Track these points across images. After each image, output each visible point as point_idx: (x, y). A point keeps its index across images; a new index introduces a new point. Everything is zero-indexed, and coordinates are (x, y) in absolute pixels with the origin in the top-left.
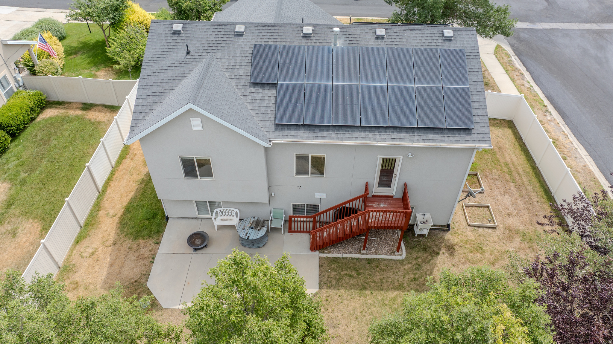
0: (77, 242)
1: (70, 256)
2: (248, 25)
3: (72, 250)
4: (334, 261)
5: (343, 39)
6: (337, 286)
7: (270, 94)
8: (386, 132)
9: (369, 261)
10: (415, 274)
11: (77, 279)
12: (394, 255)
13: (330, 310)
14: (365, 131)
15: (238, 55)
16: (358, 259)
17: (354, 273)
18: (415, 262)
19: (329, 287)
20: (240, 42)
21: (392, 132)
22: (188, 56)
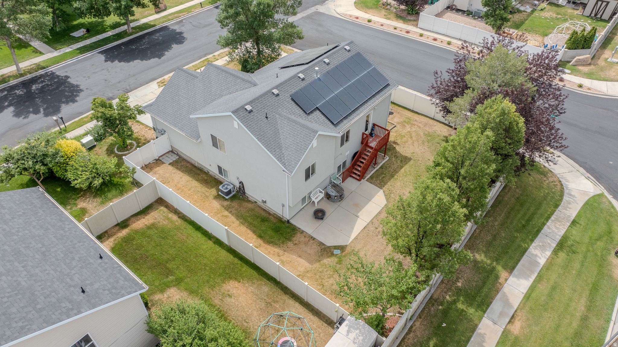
4: (371, 177)
6: (385, 184)
7: (317, 113)
9: (381, 167)
10: (399, 159)
12: (385, 159)
13: (395, 192)
16: (377, 170)
17: (383, 175)
18: (393, 156)
19: (384, 186)
20: (282, 98)
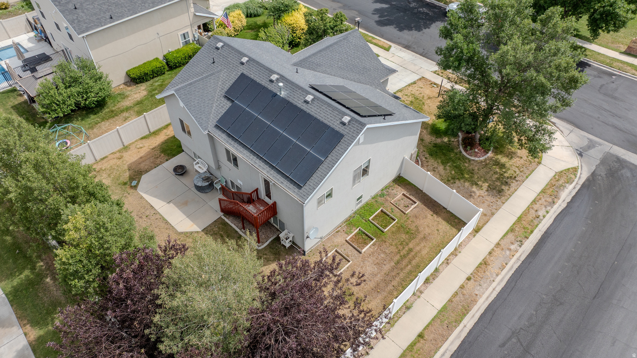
0: (142, 138)
1: (133, 143)
2: (251, 60)
3: (136, 141)
4: (226, 224)
5: (288, 92)
7: (228, 104)
8: (260, 160)
11: (124, 155)
14: (251, 153)
15: (233, 75)
16: (236, 232)
17: (225, 236)
19: (205, 233)
20: (239, 68)
21: (263, 162)
22: (212, 65)
